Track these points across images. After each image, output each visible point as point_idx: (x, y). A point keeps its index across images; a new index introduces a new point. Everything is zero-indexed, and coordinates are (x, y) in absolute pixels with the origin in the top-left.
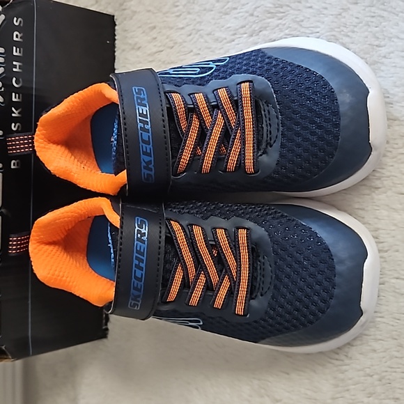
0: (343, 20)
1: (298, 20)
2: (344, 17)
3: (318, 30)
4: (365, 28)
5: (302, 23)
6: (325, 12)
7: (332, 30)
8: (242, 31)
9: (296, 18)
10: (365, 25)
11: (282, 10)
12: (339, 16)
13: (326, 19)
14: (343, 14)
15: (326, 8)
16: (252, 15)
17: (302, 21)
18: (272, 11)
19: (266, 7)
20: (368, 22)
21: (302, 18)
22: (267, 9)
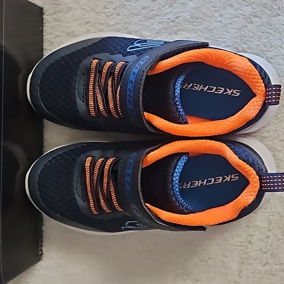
0: (243, 32)
1: (209, 28)
2: (244, 31)
3: (225, 37)
4: (258, 39)
5: (212, 31)
6: (231, 26)
7: (235, 38)
8: (163, 31)
9: (208, 27)
10: (258, 37)
11: (197, 21)
12: (241, 30)
13: (232, 30)
14: (244, 29)
15: (231, 24)
16: (173, 21)
17: (213, 29)
18: (190, 20)
19: (185, 17)
20: (260, 35)
21: (213, 28)
22: (186, 19)
